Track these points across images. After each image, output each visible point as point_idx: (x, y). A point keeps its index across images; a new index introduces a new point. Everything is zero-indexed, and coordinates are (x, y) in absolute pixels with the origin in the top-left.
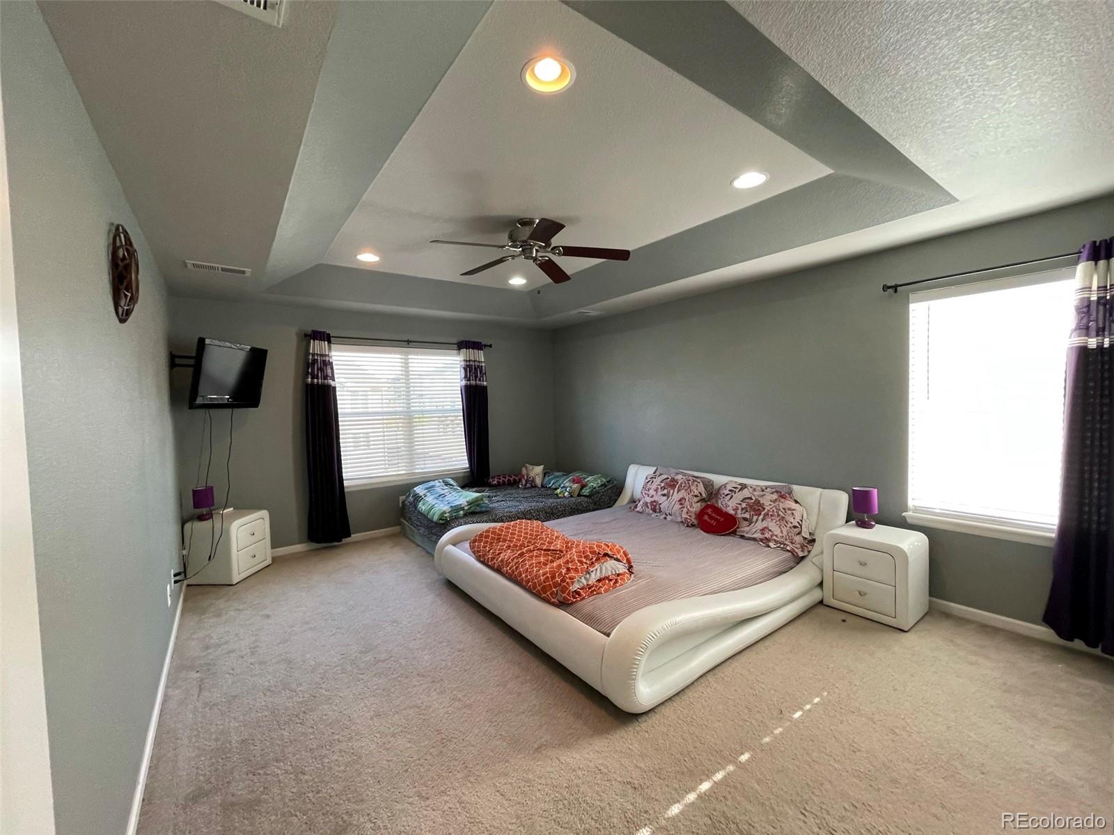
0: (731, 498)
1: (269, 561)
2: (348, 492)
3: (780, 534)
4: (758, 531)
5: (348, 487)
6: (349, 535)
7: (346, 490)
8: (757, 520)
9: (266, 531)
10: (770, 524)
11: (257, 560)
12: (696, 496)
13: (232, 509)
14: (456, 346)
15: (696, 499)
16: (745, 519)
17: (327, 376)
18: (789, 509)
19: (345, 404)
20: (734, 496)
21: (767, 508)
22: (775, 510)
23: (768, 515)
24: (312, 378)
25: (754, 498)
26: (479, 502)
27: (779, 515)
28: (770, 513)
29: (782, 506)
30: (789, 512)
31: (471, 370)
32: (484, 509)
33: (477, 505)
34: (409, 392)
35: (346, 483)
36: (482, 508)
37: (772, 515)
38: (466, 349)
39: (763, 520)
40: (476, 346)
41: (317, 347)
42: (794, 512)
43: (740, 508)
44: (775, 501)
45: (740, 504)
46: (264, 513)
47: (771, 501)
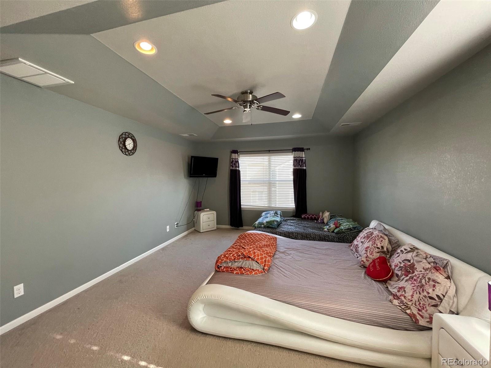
0: (398, 256)
1: (215, 228)
2: (243, 210)
3: (410, 298)
4: (397, 287)
5: (243, 208)
6: (242, 226)
7: (242, 209)
8: (403, 279)
9: (215, 218)
10: (409, 286)
11: (210, 227)
12: (378, 248)
13: (209, 209)
14: (291, 151)
15: (377, 250)
16: (397, 275)
17: (237, 166)
18: (434, 281)
19: (244, 177)
20: (401, 255)
21: (416, 273)
22: (420, 277)
23: (412, 278)
24: (232, 167)
25: (412, 262)
26: (271, 223)
27: (420, 282)
28: (415, 278)
29: (430, 275)
30: (432, 283)
31: (297, 162)
32: (273, 226)
33: (270, 224)
34: (270, 172)
35: (242, 206)
36: (273, 225)
37: (415, 280)
38: (295, 152)
39: (406, 281)
40: (301, 150)
41: (234, 156)
42: (436, 284)
43: (399, 266)
44: (426, 270)
45: (400, 263)
46: (215, 212)
47: (424, 269)
